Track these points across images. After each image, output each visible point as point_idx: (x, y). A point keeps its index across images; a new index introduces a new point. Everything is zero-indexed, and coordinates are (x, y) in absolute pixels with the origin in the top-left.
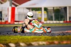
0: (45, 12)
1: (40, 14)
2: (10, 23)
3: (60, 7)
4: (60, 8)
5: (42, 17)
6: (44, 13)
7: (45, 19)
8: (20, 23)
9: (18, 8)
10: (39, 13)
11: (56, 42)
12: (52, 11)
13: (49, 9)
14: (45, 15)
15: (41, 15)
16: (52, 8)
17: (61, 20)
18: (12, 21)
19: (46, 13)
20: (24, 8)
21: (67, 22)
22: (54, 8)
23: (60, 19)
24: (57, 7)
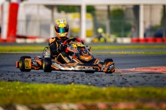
0: (89, 15)
1: (77, 19)
2: (5, 41)
3: (124, 6)
4: (124, 8)
5: (80, 28)
6: (87, 17)
7: (87, 32)
8: (29, 41)
9: (25, 6)
10: (74, 17)
11: (101, 105)
12: (106, 13)
13: (98, 8)
14: (87, 22)
15: (80, 23)
16: (106, 8)
17: (125, 36)
18: (11, 35)
19: (90, 19)
20: (39, 5)
21: (138, 40)
22: (109, 6)
23: (122, 33)
24: (117, 5)
